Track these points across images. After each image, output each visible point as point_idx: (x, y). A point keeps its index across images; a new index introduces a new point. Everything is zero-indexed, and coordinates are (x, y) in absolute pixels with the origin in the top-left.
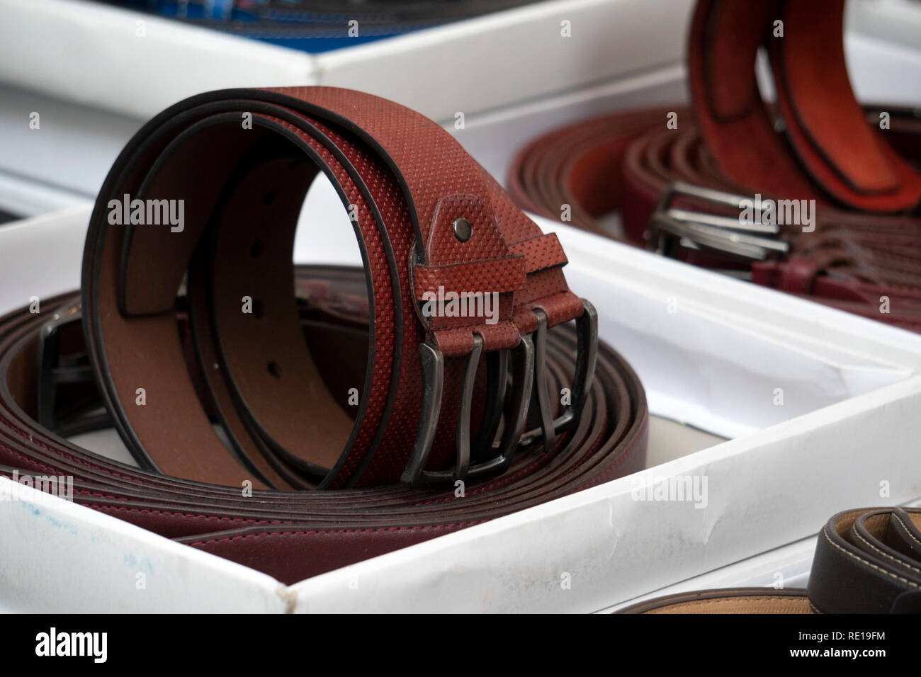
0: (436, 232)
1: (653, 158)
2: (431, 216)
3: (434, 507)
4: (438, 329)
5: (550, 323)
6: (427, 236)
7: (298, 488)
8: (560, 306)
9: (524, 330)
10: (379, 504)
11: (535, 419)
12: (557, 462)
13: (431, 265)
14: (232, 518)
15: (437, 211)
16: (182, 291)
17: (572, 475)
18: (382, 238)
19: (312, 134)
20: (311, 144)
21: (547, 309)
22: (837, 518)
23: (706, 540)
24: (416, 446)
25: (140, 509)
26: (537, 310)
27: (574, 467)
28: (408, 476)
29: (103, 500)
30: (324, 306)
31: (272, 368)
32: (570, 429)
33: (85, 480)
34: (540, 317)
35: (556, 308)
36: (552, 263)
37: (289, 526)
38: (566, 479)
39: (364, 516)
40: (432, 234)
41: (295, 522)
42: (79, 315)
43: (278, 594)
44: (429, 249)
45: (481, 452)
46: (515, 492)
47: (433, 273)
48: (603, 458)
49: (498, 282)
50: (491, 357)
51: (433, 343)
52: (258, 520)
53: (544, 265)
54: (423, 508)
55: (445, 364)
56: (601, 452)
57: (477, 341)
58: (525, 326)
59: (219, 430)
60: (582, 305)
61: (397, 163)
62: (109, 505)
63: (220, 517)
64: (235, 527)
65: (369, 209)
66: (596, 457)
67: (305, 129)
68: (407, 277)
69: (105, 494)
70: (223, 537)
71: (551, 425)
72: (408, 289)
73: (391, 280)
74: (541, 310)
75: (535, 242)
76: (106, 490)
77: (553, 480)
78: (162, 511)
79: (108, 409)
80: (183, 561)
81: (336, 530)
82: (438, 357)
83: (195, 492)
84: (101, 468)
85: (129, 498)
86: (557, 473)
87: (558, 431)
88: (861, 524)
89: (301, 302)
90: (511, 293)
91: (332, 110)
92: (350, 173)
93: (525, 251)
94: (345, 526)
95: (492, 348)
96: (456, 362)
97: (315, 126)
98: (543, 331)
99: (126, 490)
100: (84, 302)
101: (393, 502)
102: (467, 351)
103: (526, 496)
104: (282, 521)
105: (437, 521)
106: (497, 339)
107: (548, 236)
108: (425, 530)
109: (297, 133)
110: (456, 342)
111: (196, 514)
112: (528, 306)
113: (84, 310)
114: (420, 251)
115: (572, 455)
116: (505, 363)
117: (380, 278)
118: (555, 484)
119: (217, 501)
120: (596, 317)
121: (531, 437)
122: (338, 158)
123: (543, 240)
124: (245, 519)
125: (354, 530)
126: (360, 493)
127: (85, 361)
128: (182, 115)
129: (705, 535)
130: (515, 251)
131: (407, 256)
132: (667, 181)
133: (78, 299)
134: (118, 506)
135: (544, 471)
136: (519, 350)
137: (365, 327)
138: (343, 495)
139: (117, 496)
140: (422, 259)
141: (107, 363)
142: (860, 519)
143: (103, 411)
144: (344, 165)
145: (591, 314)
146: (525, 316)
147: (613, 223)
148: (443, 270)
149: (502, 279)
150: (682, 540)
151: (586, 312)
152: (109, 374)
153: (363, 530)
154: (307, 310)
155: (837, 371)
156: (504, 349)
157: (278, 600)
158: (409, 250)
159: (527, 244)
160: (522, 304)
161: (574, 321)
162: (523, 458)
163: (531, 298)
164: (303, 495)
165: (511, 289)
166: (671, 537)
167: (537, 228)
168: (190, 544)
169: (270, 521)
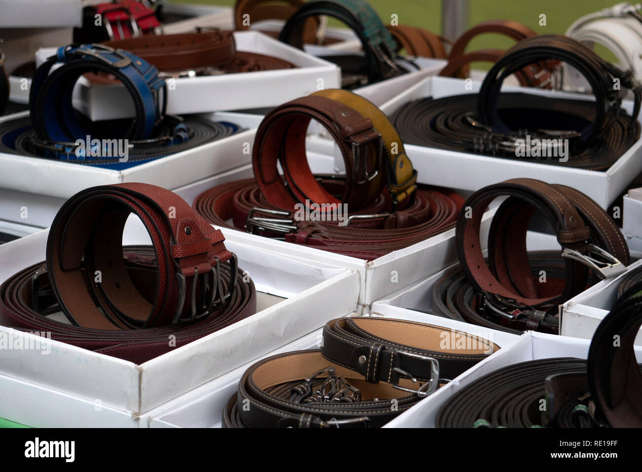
0: (179, 232)
1: (243, 198)
2: (176, 227)
3: (184, 332)
4: (182, 268)
5: (220, 261)
6: (176, 234)
7: (132, 329)
8: (224, 255)
9: (212, 265)
10: (165, 332)
11: (218, 296)
12: (226, 311)
13: (178, 244)
14: (113, 341)
15: (179, 225)
16: (83, 260)
17: (233, 316)
18: (159, 236)
19: (130, 200)
20: (130, 204)
21: (219, 257)
22: (328, 323)
23: (282, 335)
24: (177, 310)
25: (79, 341)
26: (216, 258)
27: (232, 313)
28: (175, 321)
29: (64, 339)
30: (133, 261)
31: (118, 285)
32: (229, 299)
33: (57, 332)
34: (217, 260)
35: (223, 256)
36: (220, 240)
37: (134, 343)
38: (230, 318)
39: (161, 337)
40: (177, 233)
41: (136, 341)
42: (46, 271)
43: (136, 368)
44: (177, 239)
45: (200, 310)
46: (214, 324)
47: (179, 247)
48: (243, 309)
49: (202, 249)
50: (201, 276)
51: (181, 273)
52: (122, 341)
53: (217, 241)
54: (181, 332)
55: (186, 279)
56: (242, 307)
57: (196, 271)
58: (212, 264)
59: (100, 309)
60: (231, 255)
61: (163, 209)
62: (67, 340)
63: (108, 341)
64: (114, 345)
65: (153, 226)
66: (240, 309)
67: (127, 198)
68: (169, 249)
69: (65, 336)
70: (110, 349)
71: (223, 298)
72: (170, 254)
73: (164, 251)
74: (217, 257)
75: (213, 233)
76: (65, 335)
77: (226, 318)
78: (87, 341)
79: (59, 304)
80: (99, 359)
81: (151, 343)
82: (183, 277)
83: (98, 333)
84: (62, 327)
85: (74, 337)
86: (227, 315)
87: (226, 300)
88: (337, 324)
89: (126, 260)
90: (207, 253)
91: (137, 191)
92: (146, 213)
93: (210, 237)
94: (154, 341)
95: (202, 273)
96: (189, 279)
97: (131, 197)
98: (218, 265)
99: (73, 334)
100: (47, 266)
101: (169, 331)
102: (193, 275)
103: (218, 325)
104: (131, 341)
105: (187, 337)
106: (203, 269)
107: (217, 230)
108: (187, 339)
109: (125, 200)
110: (189, 272)
111: (99, 341)
112: (212, 256)
113: (47, 269)
114: (174, 239)
115: (231, 309)
116: (206, 278)
117: (160, 251)
118: (227, 320)
119: (106, 336)
120: (237, 258)
121: (216, 303)
122: (141, 208)
123: (216, 232)
124: (117, 341)
125: (157, 342)
126: (157, 329)
127: (50, 287)
128: (81, 197)
129: (281, 333)
130: (207, 237)
131: (169, 242)
132: (251, 207)
133: (45, 265)
134: (71, 340)
135: (222, 315)
136: (211, 273)
137: (155, 269)
138: (151, 330)
139: (70, 337)
140: (175, 242)
141: (58, 289)
142: (336, 322)
143: (57, 304)
144: (143, 211)
145: (235, 257)
146: (212, 260)
147: (230, 222)
148: (183, 246)
149: (204, 248)
150: (274, 336)
151: (233, 257)
152: (59, 292)
153: (161, 342)
154: (128, 263)
155: (320, 270)
156: (206, 273)
157: (136, 371)
158: (169, 240)
159: (210, 234)
160: (211, 256)
161: (229, 261)
162: (214, 311)
163: (213, 253)
164: (137, 331)
165: (207, 251)
166: (270, 335)
167: (213, 228)
168: (98, 352)
169: (126, 342)
